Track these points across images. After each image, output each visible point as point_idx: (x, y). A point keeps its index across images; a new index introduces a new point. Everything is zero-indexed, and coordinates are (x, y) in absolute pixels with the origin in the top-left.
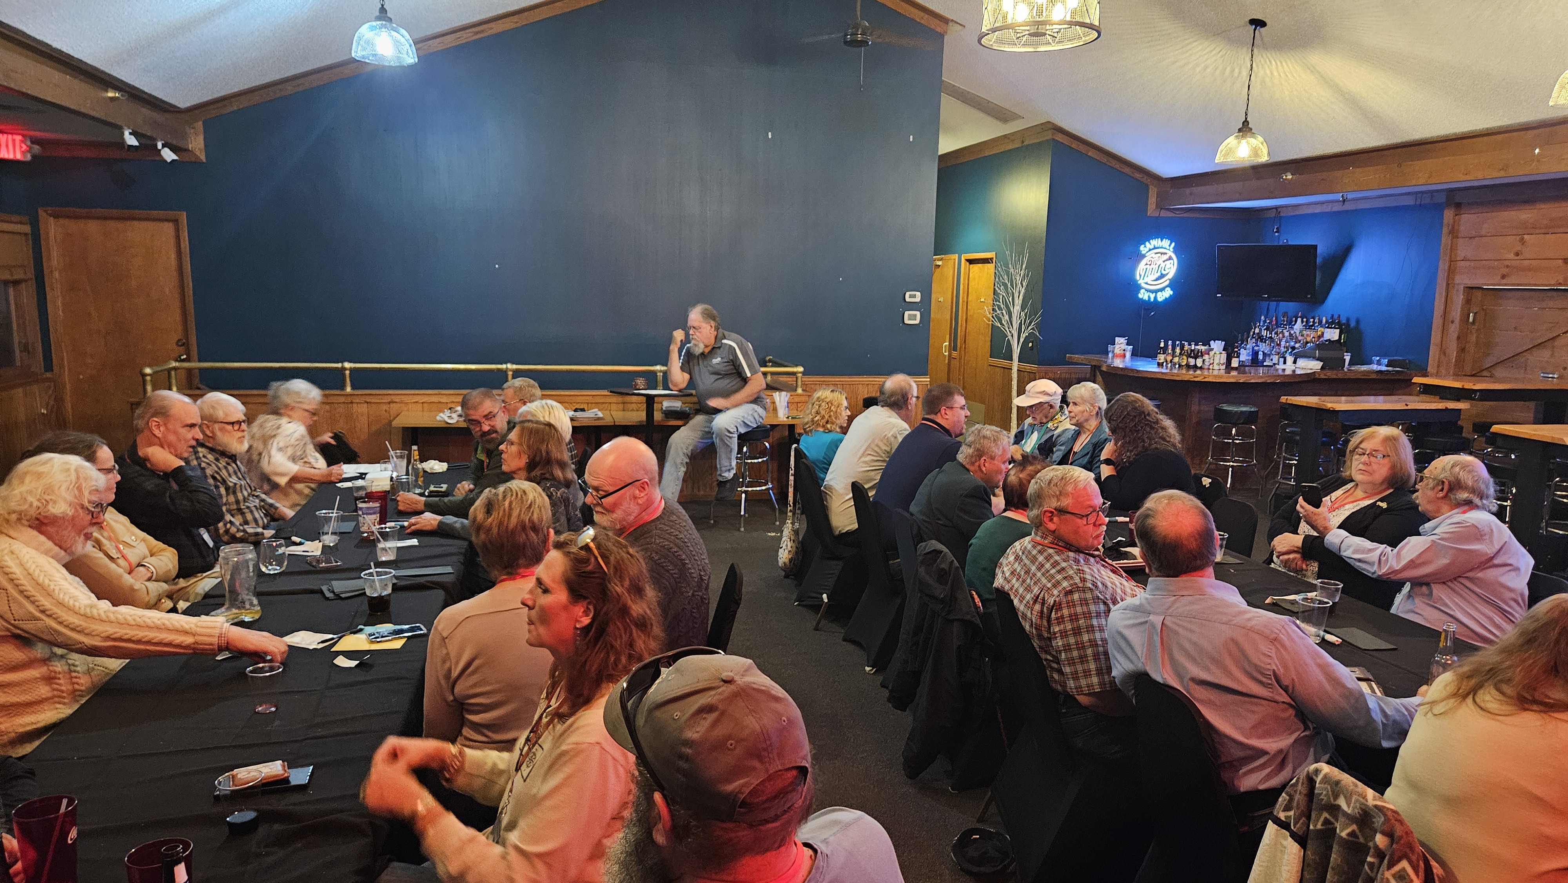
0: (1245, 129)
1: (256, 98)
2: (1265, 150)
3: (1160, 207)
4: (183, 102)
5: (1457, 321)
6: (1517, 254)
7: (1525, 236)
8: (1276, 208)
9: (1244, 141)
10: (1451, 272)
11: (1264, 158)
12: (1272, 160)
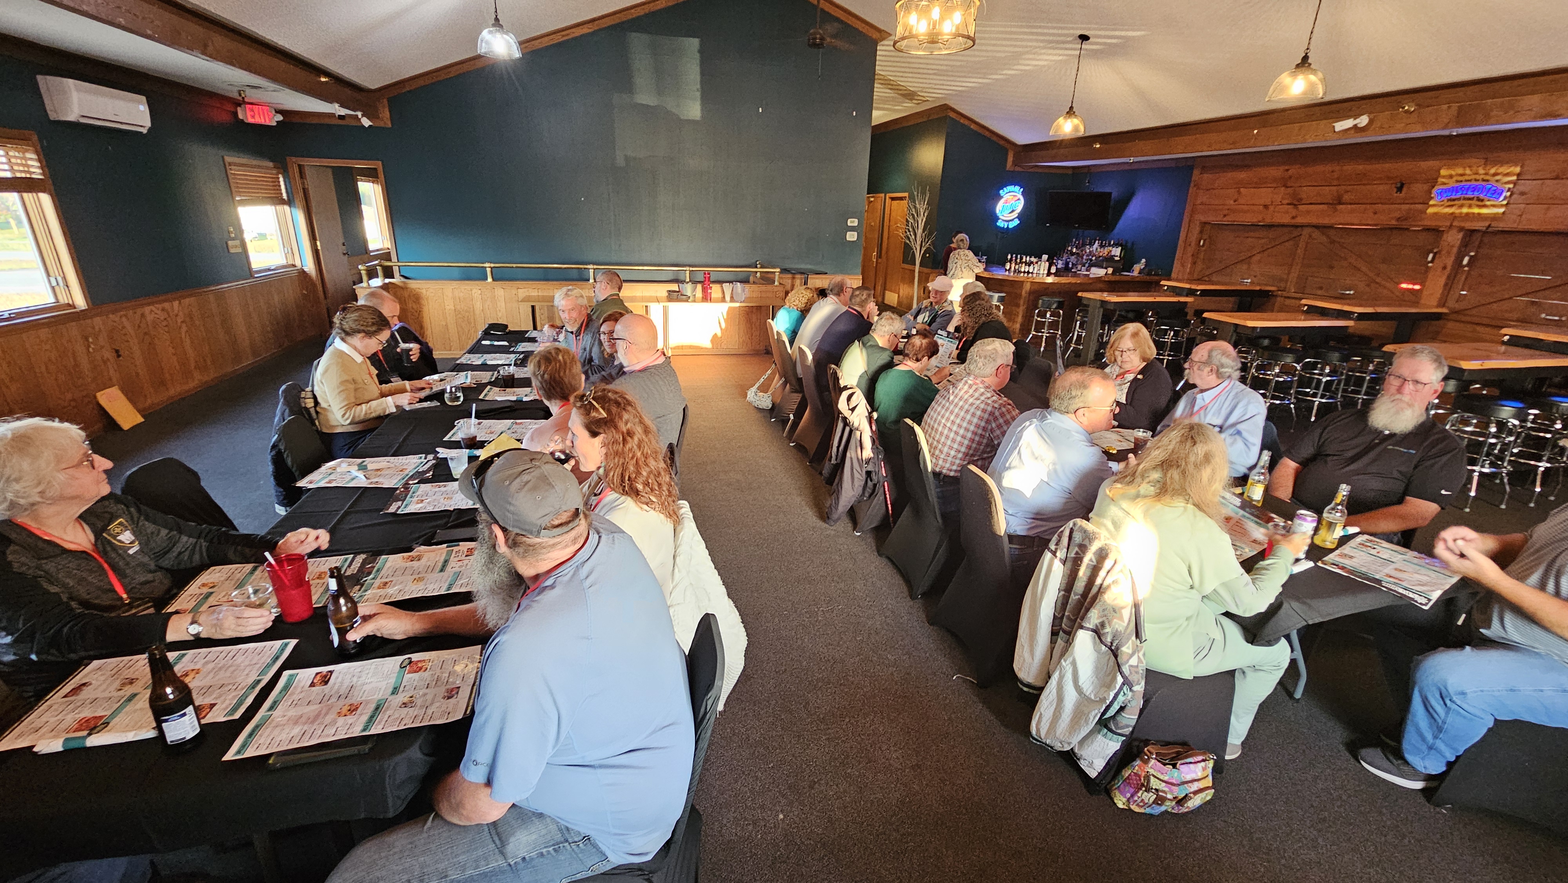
0: (1071, 112)
1: (421, 82)
2: (1082, 128)
3: (1015, 164)
4: (373, 85)
5: (1193, 244)
6: (1235, 201)
7: (1242, 190)
8: (1088, 166)
9: (1069, 120)
10: (1193, 211)
11: (1081, 132)
12: (1087, 135)
